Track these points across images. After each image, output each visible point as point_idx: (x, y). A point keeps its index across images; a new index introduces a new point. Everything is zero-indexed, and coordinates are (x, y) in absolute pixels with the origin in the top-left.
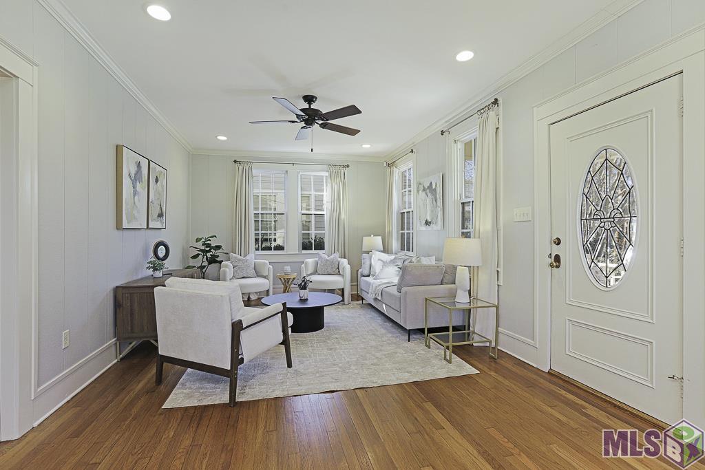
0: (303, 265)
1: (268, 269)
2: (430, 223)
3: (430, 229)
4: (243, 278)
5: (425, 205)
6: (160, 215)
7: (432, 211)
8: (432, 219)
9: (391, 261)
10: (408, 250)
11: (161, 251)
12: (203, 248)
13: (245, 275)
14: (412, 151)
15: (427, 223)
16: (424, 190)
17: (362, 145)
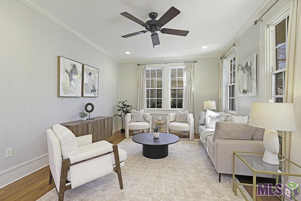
0: (168, 117)
1: (149, 117)
2: (246, 91)
3: (246, 96)
4: (137, 121)
5: (243, 79)
6: (94, 91)
7: (248, 83)
8: (248, 88)
9: (217, 117)
10: (232, 110)
11: (89, 108)
12: (122, 106)
13: (138, 120)
14: (234, 45)
15: (245, 92)
16: (242, 69)
17: (201, 47)
